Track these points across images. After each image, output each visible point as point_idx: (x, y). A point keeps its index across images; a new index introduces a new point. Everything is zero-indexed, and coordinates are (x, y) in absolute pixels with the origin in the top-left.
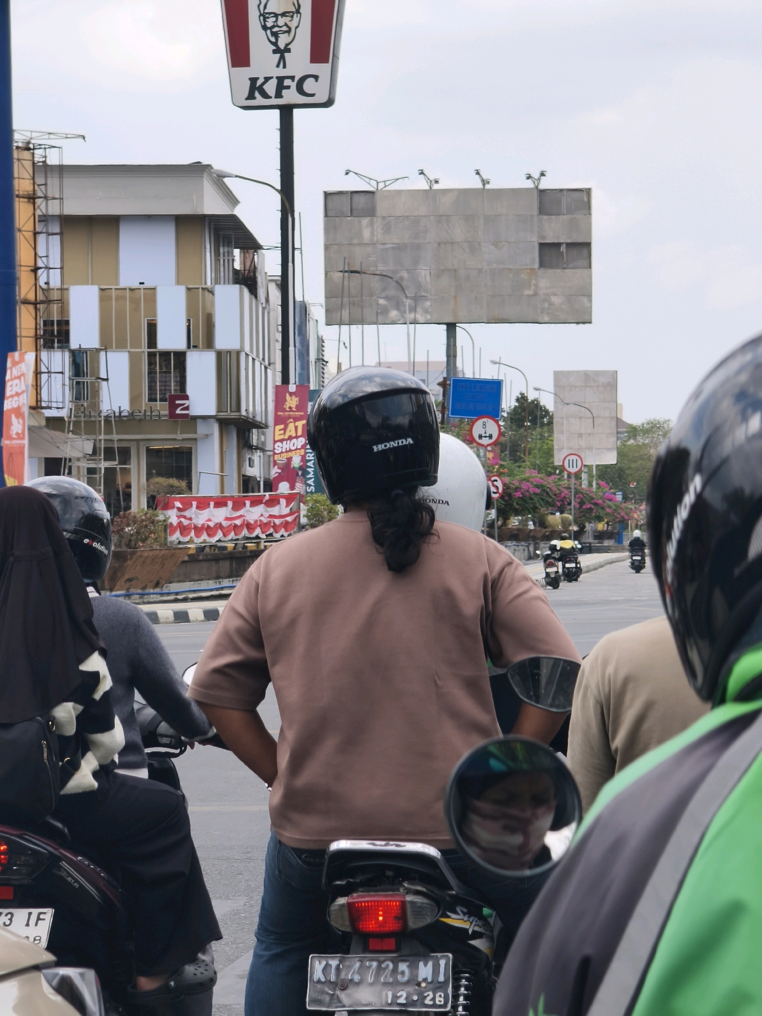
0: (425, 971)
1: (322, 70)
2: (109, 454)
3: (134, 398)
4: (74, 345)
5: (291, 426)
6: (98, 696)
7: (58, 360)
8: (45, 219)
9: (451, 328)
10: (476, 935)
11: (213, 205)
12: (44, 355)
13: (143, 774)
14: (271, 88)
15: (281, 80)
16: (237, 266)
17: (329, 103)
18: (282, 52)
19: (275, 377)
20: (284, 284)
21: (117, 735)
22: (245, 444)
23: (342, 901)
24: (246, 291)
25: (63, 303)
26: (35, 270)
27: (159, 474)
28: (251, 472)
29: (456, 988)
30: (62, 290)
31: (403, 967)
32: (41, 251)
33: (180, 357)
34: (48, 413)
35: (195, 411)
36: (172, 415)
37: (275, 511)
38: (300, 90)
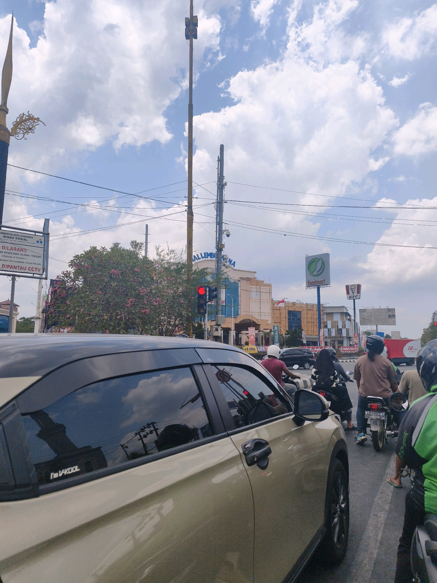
0: (381, 414)
1: (358, 295)
2: (333, 341)
3: (336, 334)
4: (328, 328)
5: (356, 338)
6: (335, 375)
7: (326, 330)
8: (324, 313)
9: (377, 326)
10: (388, 410)
11: (345, 311)
12: (324, 329)
13: (341, 385)
14: (352, 297)
15: (353, 296)
16: (348, 318)
17: (359, 299)
18: (353, 293)
19: (353, 332)
20: (354, 321)
21: (338, 380)
22: (350, 340)
23: (369, 404)
24: (350, 322)
25: (327, 324)
26: (323, 319)
27: (339, 344)
28: (351, 343)
29: (386, 417)
30: (327, 322)
31: (378, 413)
32: (324, 317)
33: (341, 329)
34: (325, 336)
35: (343, 336)
36: (340, 336)
37: (355, 349)
38: (356, 297)
